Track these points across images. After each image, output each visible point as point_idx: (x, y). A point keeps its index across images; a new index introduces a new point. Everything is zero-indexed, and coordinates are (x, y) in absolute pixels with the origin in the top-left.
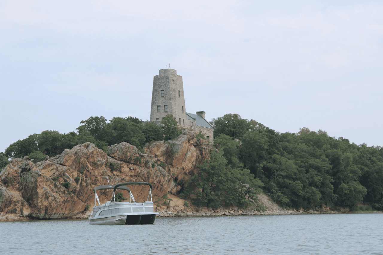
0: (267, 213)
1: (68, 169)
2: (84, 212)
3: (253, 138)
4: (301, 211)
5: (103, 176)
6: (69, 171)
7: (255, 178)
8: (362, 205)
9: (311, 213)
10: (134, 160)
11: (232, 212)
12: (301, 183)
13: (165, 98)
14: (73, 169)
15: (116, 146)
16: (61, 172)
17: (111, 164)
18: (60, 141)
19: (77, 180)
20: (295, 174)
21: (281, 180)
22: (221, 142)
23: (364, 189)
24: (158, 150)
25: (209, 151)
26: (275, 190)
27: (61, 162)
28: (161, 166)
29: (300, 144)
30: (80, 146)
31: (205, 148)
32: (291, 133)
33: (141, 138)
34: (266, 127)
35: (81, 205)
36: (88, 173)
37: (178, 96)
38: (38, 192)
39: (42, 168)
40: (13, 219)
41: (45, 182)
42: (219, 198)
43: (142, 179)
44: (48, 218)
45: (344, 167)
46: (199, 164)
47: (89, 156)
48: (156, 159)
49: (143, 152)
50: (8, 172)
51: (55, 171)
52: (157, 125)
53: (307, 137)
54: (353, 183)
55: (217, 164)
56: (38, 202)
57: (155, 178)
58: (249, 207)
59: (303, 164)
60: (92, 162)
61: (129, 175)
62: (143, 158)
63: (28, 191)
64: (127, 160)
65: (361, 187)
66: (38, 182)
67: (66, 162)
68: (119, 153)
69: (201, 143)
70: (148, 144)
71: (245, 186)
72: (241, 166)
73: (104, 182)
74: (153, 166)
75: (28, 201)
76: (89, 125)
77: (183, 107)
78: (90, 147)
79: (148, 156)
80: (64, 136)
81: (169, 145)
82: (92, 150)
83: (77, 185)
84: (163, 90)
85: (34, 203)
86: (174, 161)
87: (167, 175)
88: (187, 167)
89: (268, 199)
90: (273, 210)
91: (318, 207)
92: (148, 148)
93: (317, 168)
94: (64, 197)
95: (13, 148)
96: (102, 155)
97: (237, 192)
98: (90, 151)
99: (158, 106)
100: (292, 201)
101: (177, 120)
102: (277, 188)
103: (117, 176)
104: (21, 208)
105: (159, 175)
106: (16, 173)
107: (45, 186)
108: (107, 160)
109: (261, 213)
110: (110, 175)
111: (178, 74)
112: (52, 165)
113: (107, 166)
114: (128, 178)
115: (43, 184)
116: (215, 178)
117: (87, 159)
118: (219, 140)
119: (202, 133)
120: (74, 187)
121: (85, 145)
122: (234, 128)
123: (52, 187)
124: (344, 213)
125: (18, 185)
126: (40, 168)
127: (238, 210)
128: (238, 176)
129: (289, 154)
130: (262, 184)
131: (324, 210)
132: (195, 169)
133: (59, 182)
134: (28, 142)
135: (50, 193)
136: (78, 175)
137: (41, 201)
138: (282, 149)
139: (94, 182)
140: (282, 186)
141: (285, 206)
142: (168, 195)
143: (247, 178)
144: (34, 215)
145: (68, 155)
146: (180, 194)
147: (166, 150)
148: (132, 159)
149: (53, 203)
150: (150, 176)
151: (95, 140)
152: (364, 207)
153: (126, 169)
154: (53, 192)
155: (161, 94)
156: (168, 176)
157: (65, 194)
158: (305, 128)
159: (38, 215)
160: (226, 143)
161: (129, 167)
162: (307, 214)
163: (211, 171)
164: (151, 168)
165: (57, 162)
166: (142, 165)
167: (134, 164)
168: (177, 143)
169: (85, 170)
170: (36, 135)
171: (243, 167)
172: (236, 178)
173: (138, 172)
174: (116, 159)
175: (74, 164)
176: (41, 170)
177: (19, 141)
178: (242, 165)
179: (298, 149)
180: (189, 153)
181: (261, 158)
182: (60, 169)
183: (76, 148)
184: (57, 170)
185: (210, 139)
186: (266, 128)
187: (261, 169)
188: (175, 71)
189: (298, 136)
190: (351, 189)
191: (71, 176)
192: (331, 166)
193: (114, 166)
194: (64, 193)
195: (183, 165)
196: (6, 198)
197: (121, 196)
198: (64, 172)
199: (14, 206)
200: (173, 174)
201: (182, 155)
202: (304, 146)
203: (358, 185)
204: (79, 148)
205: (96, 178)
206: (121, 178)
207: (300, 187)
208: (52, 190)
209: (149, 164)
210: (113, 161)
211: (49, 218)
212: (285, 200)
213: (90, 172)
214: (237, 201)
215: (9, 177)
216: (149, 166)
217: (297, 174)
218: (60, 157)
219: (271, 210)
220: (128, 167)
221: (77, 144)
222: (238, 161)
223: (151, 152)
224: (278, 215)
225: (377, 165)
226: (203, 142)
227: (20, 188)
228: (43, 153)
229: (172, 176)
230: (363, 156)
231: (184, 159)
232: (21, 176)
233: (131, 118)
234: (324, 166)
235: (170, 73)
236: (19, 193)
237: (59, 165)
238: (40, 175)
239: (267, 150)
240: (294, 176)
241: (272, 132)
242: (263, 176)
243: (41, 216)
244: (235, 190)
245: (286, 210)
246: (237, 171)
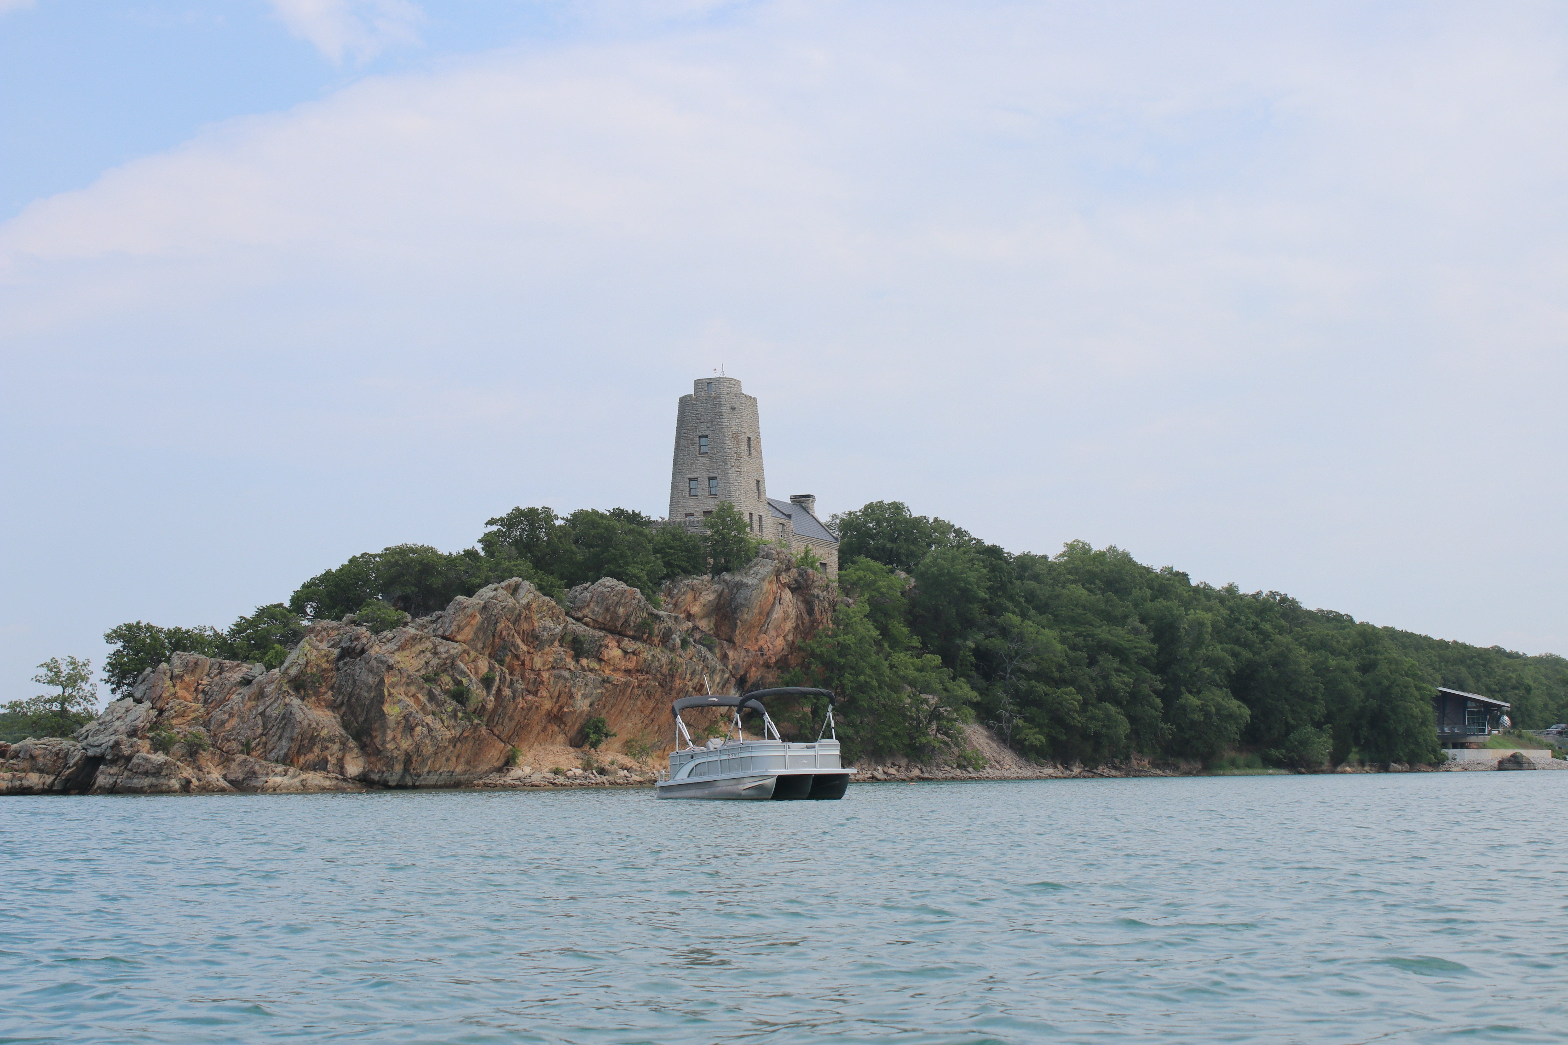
0: (988, 775)
1: (465, 651)
2: (505, 768)
3: (949, 570)
4: (1076, 770)
5: (555, 672)
6: (466, 655)
7: (954, 679)
8: (1233, 754)
9: (1102, 776)
10: (634, 626)
11: (892, 771)
12: (1078, 693)
13: (711, 458)
14: (477, 651)
15: (587, 588)
16: (447, 658)
17: (574, 639)
18: (440, 573)
19: (487, 682)
20: (1060, 668)
21: (1023, 685)
22: (860, 578)
23: (1242, 710)
24: (695, 599)
25: (829, 604)
26: (1006, 711)
27: (445, 631)
28: (704, 645)
29: (1069, 586)
30: (496, 590)
31: (821, 594)
32: (1036, 556)
33: (654, 566)
34: (975, 539)
35: (496, 750)
36: (516, 663)
37: (747, 452)
38: (386, 712)
39: (396, 647)
40: (319, 786)
41: (404, 686)
42: (857, 733)
43: (655, 679)
44: (410, 784)
45: (1188, 649)
46: (804, 639)
47: (520, 615)
48: (690, 624)
49: (657, 605)
50: (305, 658)
51: (429, 655)
52: (691, 531)
53: (1087, 568)
54: (1214, 694)
55: (854, 640)
56: (385, 741)
57: (688, 676)
58: (937, 757)
59: (1079, 640)
60: (528, 633)
61: (623, 667)
62: (658, 621)
63: (359, 709)
64: (616, 627)
65: (1234, 705)
66: (387, 685)
67: (458, 632)
68: (597, 609)
69: (810, 582)
70: (668, 583)
71: (926, 701)
72: (914, 644)
73: (558, 688)
74: (684, 643)
75: (357, 737)
76: (508, 530)
77: (758, 482)
78: (522, 592)
79: (670, 617)
80: (450, 561)
81: (725, 587)
82: (527, 601)
83: (488, 696)
84: (706, 436)
85: (374, 744)
86: (737, 632)
87: (718, 668)
88: (771, 646)
89: (987, 737)
90: (1002, 766)
91: (1122, 757)
92: (669, 595)
93: (1119, 652)
94: (454, 727)
95: (314, 593)
96: (553, 613)
97: (904, 716)
98: (521, 601)
99: (690, 480)
100: (1053, 741)
101: (746, 518)
102: (1011, 707)
103: (591, 670)
104: (340, 756)
105: (699, 668)
106: (327, 661)
107: (403, 697)
108: (565, 627)
109: (971, 775)
110: (572, 668)
111: (744, 391)
112: (421, 639)
113: (564, 644)
114: (619, 678)
115: (399, 692)
116: (848, 677)
117: (514, 624)
118: (852, 573)
119: (811, 555)
120: (479, 699)
121: (509, 585)
122: (893, 540)
123: (423, 698)
124: (1187, 774)
125: (330, 693)
126: (391, 646)
127: (908, 765)
128: (908, 672)
129: (1041, 613)
130: (974, 695)
131: (1136, 767)
132: (792, 653)
133: (440, 685)
134: (355, 575)
135: (419, 716)
136: (490, 667)
137: (394, 739)
138: (1022, 600)
139: (532, 688)
140: (1025, 701)
141: (1034, 756)
142: (721, 724)
143: (933, 678)
144: (375, 777)
145: (465, 614)
146: (752, 723)
147: (716, 602)
148: (629, 625)
149: (426, 744)
150: (677, 671)
151: (532, 572)
152: (1241, 759)
153: (614, 652)
154: (426, 713)
155: (700, 446)
156: (723, 671)
157: (456, 720)
158: (1079, 541)
159: (385, 775)
160: (874, 582)
161: (622, 646)
162: (1093, 777)
163: (836, 658)
164: (680, 651)
165: (435, 630)
166: (656, 640)
167: (634, 638)
168: (748, 580)
169: (509, 654)
170: (370, 555)
171: (921, 649)
172: (904, 678)
173: (645, 660)
174: (587, 624)
175: (481, 637)
176: (393, 653)
177: (328, 573)
178: (916, 642)
179: (1065, 600)
180: (777, 607)
181: (968, 623)
182: (443, 650)
183: (486, 592)
184: (435, 654)
185: (829, 570)
186: (974, 542)
187: (968, 654)
188: (738, 383)
189: (1060, 565)
190: (1209, 708)
191: (473, 671)
192: (1156, 647)
193: (581, 643)
194: (455, 716)
195: (760, 643)
196: (301, 728)
197: (600, 725)
198: (453, 658)
199: (322, 751)
200: (734, 668)
201: (760, 613)
202: (1079, 592)
203: (1226, 699)
204: (492, 594)
205: (538, 675)
206: (600, 675)
207: (1076, 703)
208: (423, 708)
209: (674, 640)
210: (580, 629)
211: (414, 784)
212: (1037, 738)
213: (523, 658)
214: (907, 741)
215: (309, 672)
216: (674, 645)
217: (1066, 667)
218: (441, 617)
219: (997, 766)
220: (618, 647)
221: (486, 583)
222: (906, 630)
223: (675, 605)
224: (1015, 779)
225: (1276, 645)
226: (815, 579)
227: (335, 701)
228: (394, 605)
229: (731, 672)
230: (1237, 620)
231: (763, 625)
232: (338, 669)
233: (622, 511)
234: (1137, 645)
235: (724, 391)
236: (333, 714)
237: (439, 639)
238: (390, 668)
239: (985, 600)
240: (1057, 675)
241: (995, 552)
242: (974, 673)
243: (393, 780)
244: (902, 712)
245: (1035, 765)
246: (907, 658)
